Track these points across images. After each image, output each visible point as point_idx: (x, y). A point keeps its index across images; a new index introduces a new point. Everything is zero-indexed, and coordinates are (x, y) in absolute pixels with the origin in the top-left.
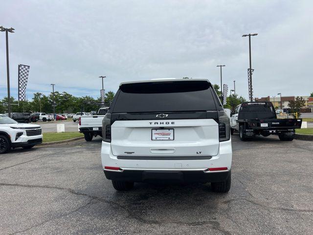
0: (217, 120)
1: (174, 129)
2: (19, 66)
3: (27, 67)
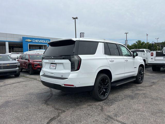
0: (70, 60)
1: (56, 64)
2: (80, 33)
3: (83, 33)
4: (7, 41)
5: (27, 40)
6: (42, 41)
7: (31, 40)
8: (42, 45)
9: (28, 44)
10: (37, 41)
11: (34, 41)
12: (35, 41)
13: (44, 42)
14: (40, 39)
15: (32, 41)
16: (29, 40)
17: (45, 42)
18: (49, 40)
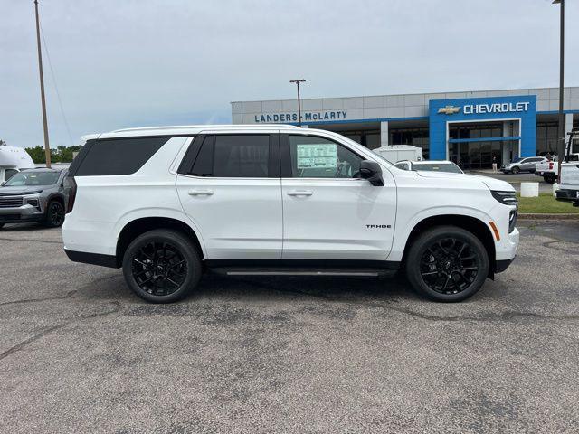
4: (384, 120)
5: (444, 110)
6: (500, 107)
7: (457, 109)
8: (502, 122)
9: (448, 122)
10: (479, 109)
11: (468, 109)
12: (472, 109)
13: (510, 107)
14: (490, 101)
15: (461, 110)
16: (451, 109)
17: (514, 107)
18: (532, 99)
